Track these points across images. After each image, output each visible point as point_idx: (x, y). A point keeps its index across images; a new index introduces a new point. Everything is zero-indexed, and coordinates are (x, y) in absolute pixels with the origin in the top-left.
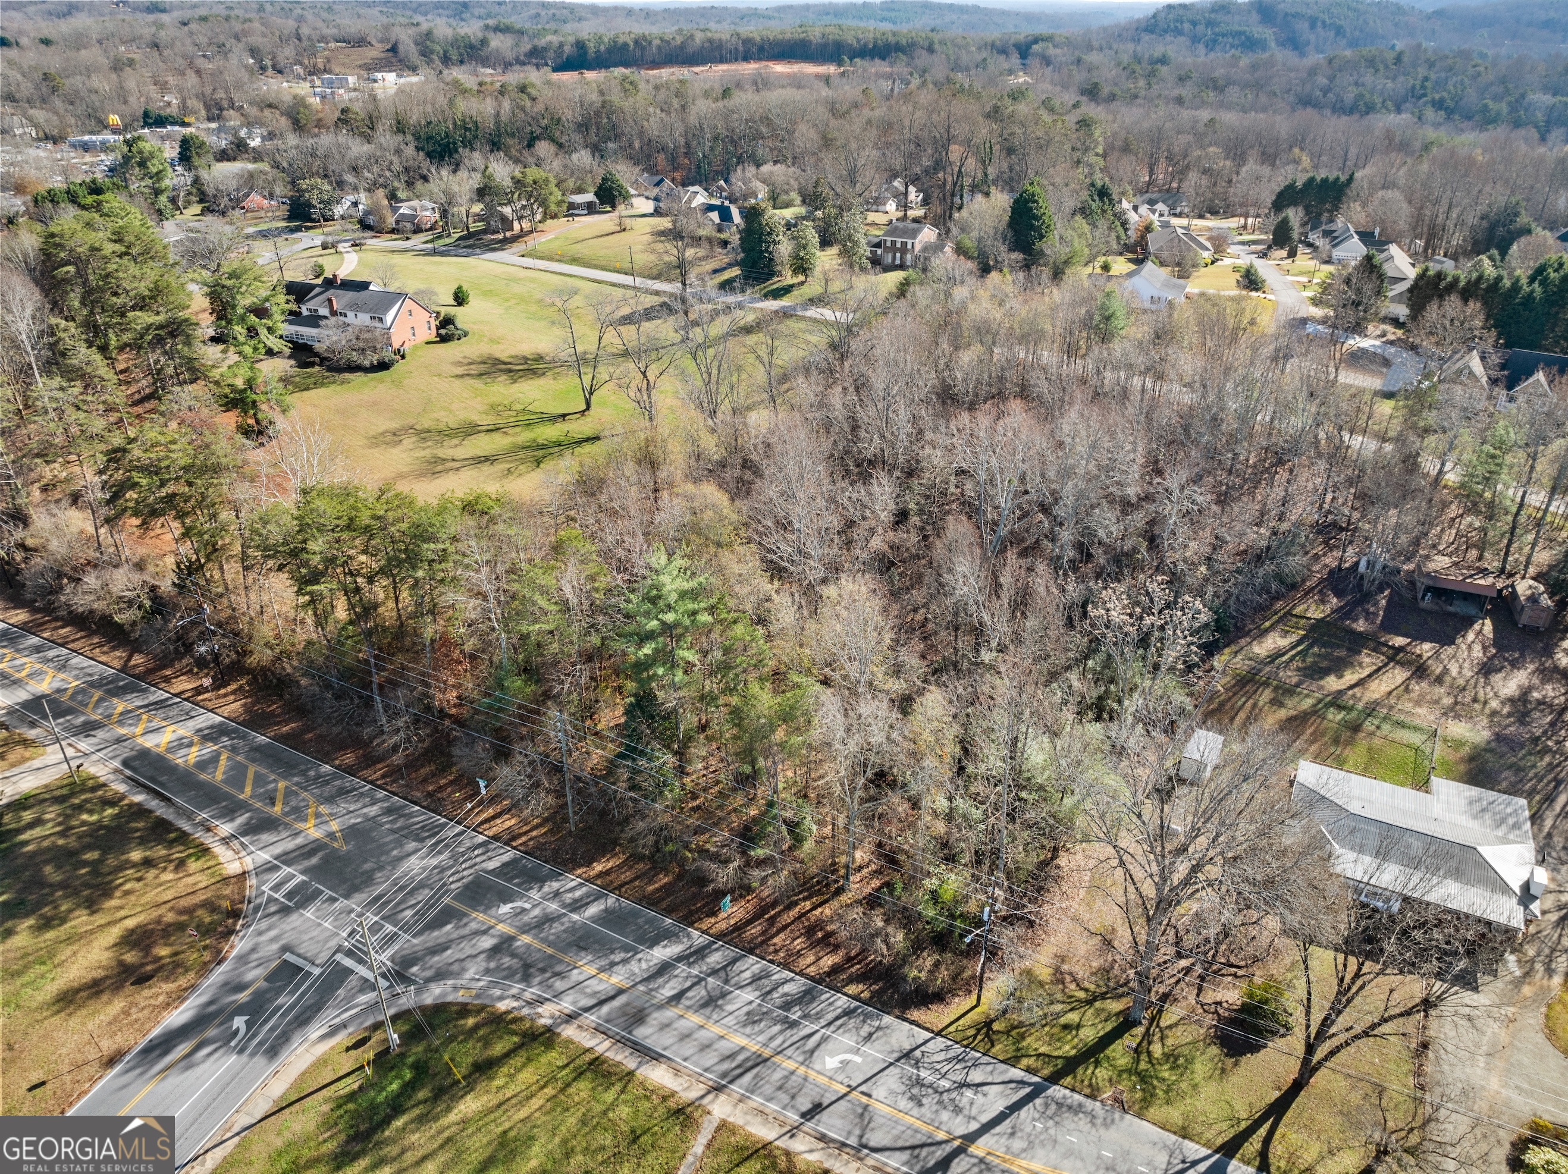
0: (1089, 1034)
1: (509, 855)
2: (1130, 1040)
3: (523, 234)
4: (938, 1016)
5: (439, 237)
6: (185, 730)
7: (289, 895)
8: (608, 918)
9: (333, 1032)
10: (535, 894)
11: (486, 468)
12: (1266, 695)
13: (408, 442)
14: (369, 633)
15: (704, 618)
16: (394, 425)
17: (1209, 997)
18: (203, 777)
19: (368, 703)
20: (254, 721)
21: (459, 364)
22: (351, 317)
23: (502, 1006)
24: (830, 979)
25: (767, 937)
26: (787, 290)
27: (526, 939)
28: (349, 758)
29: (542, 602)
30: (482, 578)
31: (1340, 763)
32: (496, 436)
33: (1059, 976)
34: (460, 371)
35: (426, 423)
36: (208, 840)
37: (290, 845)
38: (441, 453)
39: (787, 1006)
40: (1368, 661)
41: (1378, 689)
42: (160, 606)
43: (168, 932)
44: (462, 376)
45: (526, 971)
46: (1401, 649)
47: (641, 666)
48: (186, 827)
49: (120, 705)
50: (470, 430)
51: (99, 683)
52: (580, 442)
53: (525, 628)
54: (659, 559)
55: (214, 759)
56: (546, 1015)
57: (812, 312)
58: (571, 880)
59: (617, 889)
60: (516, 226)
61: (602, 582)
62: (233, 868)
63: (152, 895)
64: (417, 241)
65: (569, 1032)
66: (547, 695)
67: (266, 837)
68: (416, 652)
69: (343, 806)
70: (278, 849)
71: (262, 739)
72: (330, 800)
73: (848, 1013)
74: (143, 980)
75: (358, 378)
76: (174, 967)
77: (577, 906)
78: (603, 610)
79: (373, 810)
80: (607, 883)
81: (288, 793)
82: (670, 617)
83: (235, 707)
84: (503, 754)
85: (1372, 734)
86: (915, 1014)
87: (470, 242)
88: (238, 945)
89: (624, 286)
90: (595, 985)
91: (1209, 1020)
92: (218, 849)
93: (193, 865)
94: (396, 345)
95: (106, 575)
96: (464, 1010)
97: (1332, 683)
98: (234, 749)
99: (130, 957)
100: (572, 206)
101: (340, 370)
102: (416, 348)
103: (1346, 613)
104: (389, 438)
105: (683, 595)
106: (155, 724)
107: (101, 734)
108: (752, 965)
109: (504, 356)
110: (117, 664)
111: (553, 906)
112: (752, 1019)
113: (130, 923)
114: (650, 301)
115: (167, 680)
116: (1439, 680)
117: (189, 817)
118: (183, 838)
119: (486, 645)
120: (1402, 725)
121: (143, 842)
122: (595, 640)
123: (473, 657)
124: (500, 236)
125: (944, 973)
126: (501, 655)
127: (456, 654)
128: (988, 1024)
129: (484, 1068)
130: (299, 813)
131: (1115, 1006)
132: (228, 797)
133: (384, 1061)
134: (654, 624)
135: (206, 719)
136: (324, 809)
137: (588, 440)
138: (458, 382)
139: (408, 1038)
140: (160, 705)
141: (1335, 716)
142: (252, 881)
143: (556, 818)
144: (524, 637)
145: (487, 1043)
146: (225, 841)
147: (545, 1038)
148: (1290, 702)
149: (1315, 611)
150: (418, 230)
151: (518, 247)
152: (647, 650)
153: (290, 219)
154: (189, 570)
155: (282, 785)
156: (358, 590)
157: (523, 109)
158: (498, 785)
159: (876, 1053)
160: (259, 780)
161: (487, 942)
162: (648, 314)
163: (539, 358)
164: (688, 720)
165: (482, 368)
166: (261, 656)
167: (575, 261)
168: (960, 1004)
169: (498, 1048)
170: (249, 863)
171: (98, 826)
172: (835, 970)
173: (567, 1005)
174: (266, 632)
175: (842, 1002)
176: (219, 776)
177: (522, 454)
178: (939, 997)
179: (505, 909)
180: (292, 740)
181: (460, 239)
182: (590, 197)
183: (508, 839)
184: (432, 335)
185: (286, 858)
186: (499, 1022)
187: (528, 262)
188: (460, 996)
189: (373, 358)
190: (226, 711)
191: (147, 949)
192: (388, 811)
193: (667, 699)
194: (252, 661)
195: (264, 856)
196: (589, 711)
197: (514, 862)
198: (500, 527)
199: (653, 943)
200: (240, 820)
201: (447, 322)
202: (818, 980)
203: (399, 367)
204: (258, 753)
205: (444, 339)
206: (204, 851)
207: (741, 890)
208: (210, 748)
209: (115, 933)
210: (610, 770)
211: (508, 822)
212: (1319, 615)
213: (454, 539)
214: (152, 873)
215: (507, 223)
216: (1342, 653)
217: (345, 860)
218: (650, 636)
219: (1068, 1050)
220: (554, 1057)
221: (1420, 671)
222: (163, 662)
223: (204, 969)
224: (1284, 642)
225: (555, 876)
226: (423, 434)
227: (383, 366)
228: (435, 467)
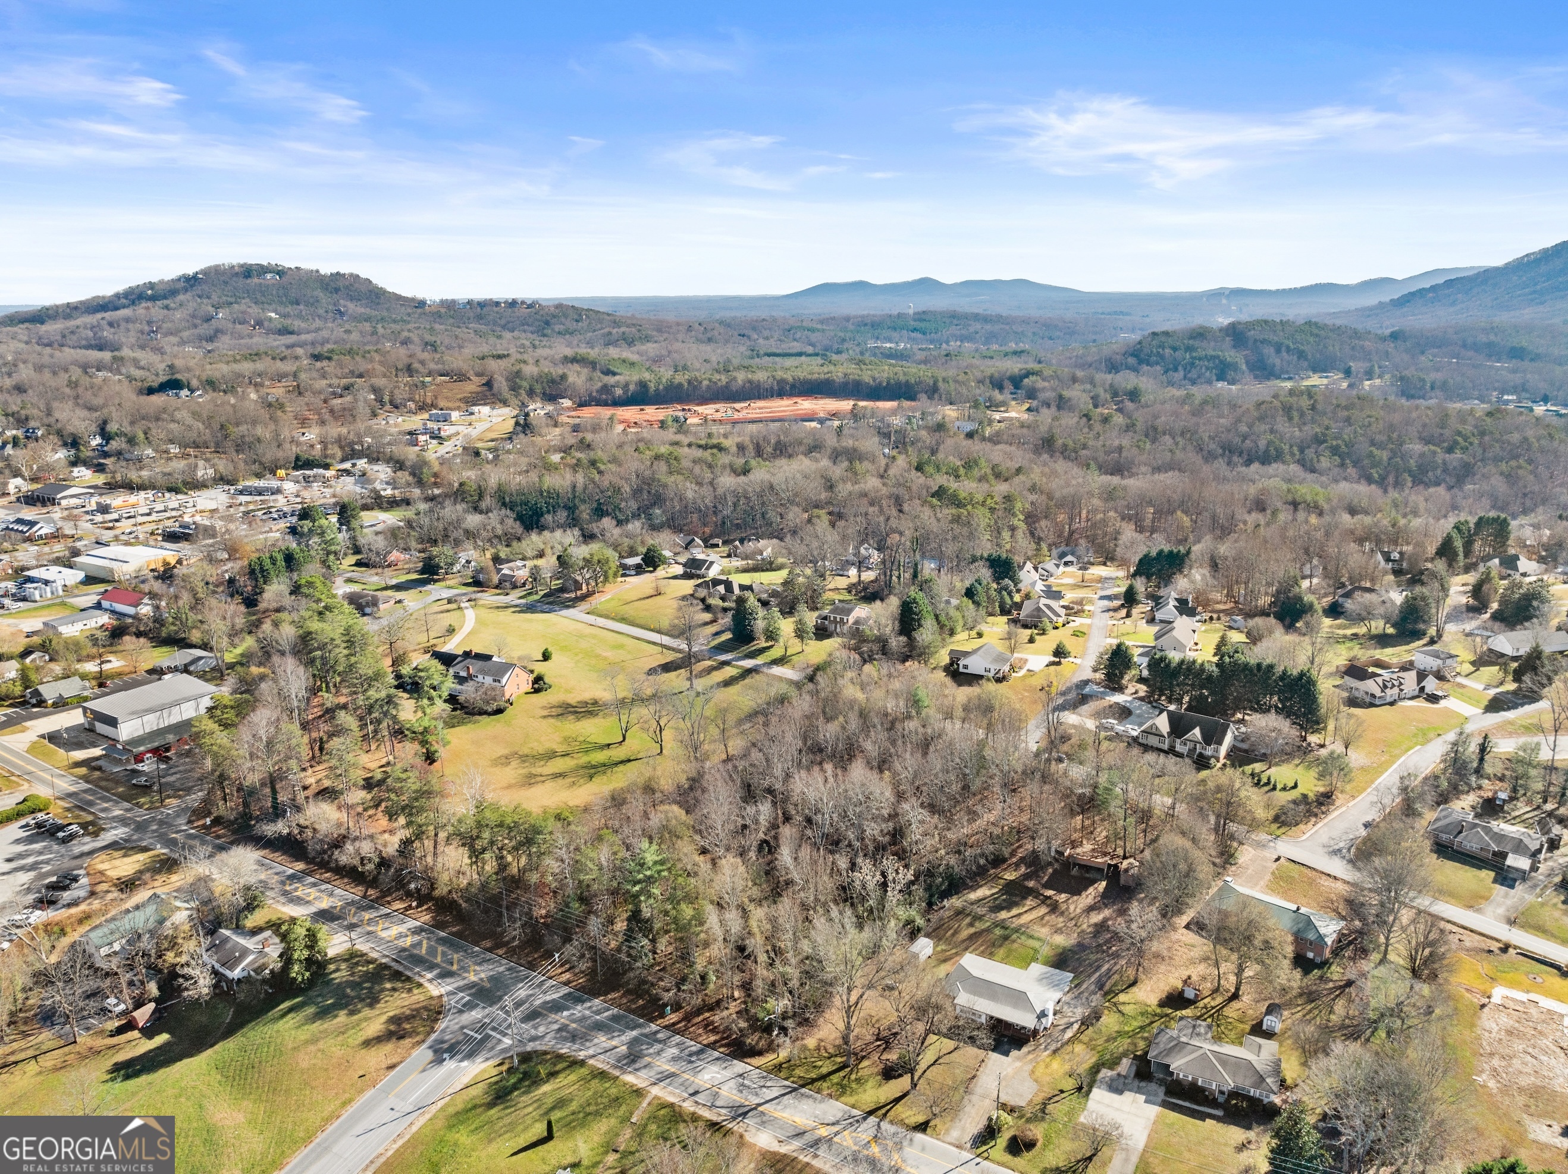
0: (824, 1070)
1: (566, 990)
2: (842, 1074)
3: (589, 594)
4: (758, 1061)
5: (530, 594)
6: (402, 929)
7: (464, 1005)
8: (615, 1018)
9: (487, 1059)
10: (579, 1008)
11: (560, 781)
12: (968, 920)
13: (514, 763)
14: (504, 879)
15: (665, 873)
16: (505, 752)
17: (884, 1057)
18: (415, 952)
19: (501, 915)
20: (439, 925)
21: (544, 708)
22: (480, 678)
23: (563, 1051)
24: (712, 1046)
25: (687, 1028)
26: (762, 651)
27: (574, 1025)
28: (488, 944)
29: (590, 865)
30: (563, 853)
31: (991, 956)
32: (567, 758)
33: (818, 1048)
34: (545, 713)
35: (526, 751)
36: (422, 981)
37: (461, 983)
38: (534, 771)
39: (690, 1055)
40: (1030, 902)
41: (1025, 919)
42: (384, 862)
43: (408, 1018)
44: (545, 717)
45: (574, 1037)
46: (1049, 897)
47: (636, 896)
48: (409, 973)
49: (367, 915)
50: (551, 755)
51: (352, 903)
52: (617, 764)
53: (582, 877)
54: (645, 844)
55: (419, 944)
56: (582, 1055)
57: (777, 670)
58: (597, 1001)
59: (619, 1006)
60: (584, 587)
61: (620, 855)
62: (435, 992)
63: (399, 1003)
64: (514, 597)
65: (591, 1062)
66: (590, 912)
67: (448, 980)
68: (527, 888)
69: (485, 966)
70: (456, 985)
71: (442, 934)
72: (480, 964)
73: (717, 1059)
74: (401, 1037)
75: (484, 719)
76: (414, 1033)
77: (598, 1013)
78: (620, 869)
79: (501, 969)
80: (613, 1003)
81: (459, 961)
82: (648, 873)
83: (427, 918)
84: (567, 940)
85: (1014, 941)
86: (748, 1060)
87: (551, 599)
88: (441, 1025)
89: (654, 643)
90: (604, 1045)
91: (882, 1066)
92: (426, 984)
93: (416, 991)
94: (507, 697)
95: (357, 844)
96: (545, 1053)
97: (1004, 915)
98: (428, 939)
99: (392, 1028)
100: (624, 567)
101: (473, 714)
102: (519, 697)
103: (1027, 877)
104: (504, 760)
105: (656, 863)
106: (387, 925)
107: (359, 930)
108: (678, 1038)
109: (573, 702)
110: (361, 894)
111: (587, 1012)
112: (675, 1059)
113: (391, 1014)
114: (670, 656)
115: (389, 903)
116: (1062, 914)
117: (411, 970)
118: (409, 979)
119: (562, 886)
120: (1031, 937)
121: (390, 980)
122: (615, 884)
123: (555, 892)
124: (573, 595)
125: (762, 1043)
126: (569, 891)
127: (546, 890)
128: (780, 1065)
129: (553, 1074)
130: (464, 969)
131: (839, 1060)
132: (426, 961)
133: (510, 1071)
134: (641, 876)
135: (413, 924)
136: (478, 968)
137: (622, 762)
138: (545, 722)
139: (521, 1062)
140: (387, 915)
141: (998, 932)
142: (445, 999)
143: (592, 973)
144: (580, 882)
145: (555, 1065)
146: (430, 981)
147: (582, 1063)
148: (977, 924)
149: (1010, 876)
150: (515, 587)
151: (584, 606)
152: (637, 888)
153: (422, 572)
154: (406, 843)
155: (456, 956)
156: (502, 857)
157: (593, 481)
158: (565, 957)
159: (728, 1074)
160: (444, 954)
161: (556, 1027)
162: (667, 668)
163: (595, 703)
164: (657, 925)
165: (560, 711)
166: (441, 890)
167: (623, 620)
168: (770, 1057)
169: (559, 1067)
170: (443, 991)
171: (367, 972)
172: (716, 1042)
173: (591, 1052)
174: (445, 877)
175: (716, 1054)
176: (424, 951)
177: (582, 772)
178: (760, 1053)
179: (565, 1013)
180: (459, 935)
181: (545, 596)
182: (637, 560)
183: (566, 983)
184: (528, 688)
185: (460, 989)
186: (560, 1057)
187: (591, 619)
188: (544, 1048)
189: (494, 706)
190: (423, 919)
191: (399, 1025)
192: (509, 969)
193: (646, 913)
194: (437, 893)
195: (449, 988)
196: (611, 921)
197: (570, 994)
198: (573, 827)
199: (633, 1029)
200: (435, 972)
201: (538, 679)
202: (708, 1046)
203: (510, 711)
204: (442, 941)
205: (537, 691)
206: (420, 985)
207: (677, 1007)
208: (417, 938)
209: (384, 1018)
210: (619, 950)
211: (566, 976)
212: (1012, 878)
213: (551, 833)
214: (396, 994)
215: (578, 586)
216: (1017, 899)
217: (489, 990)
218: (639, 882)
219: (813, 1075)
220: (584, 1071)
221: (1054, 908)
222: (385, 894)
223: (429, 1034)
224: (988, 893)
225: (590, 1000)
226: (524, 758)
227: (499, 711)
228: (530, 780)
